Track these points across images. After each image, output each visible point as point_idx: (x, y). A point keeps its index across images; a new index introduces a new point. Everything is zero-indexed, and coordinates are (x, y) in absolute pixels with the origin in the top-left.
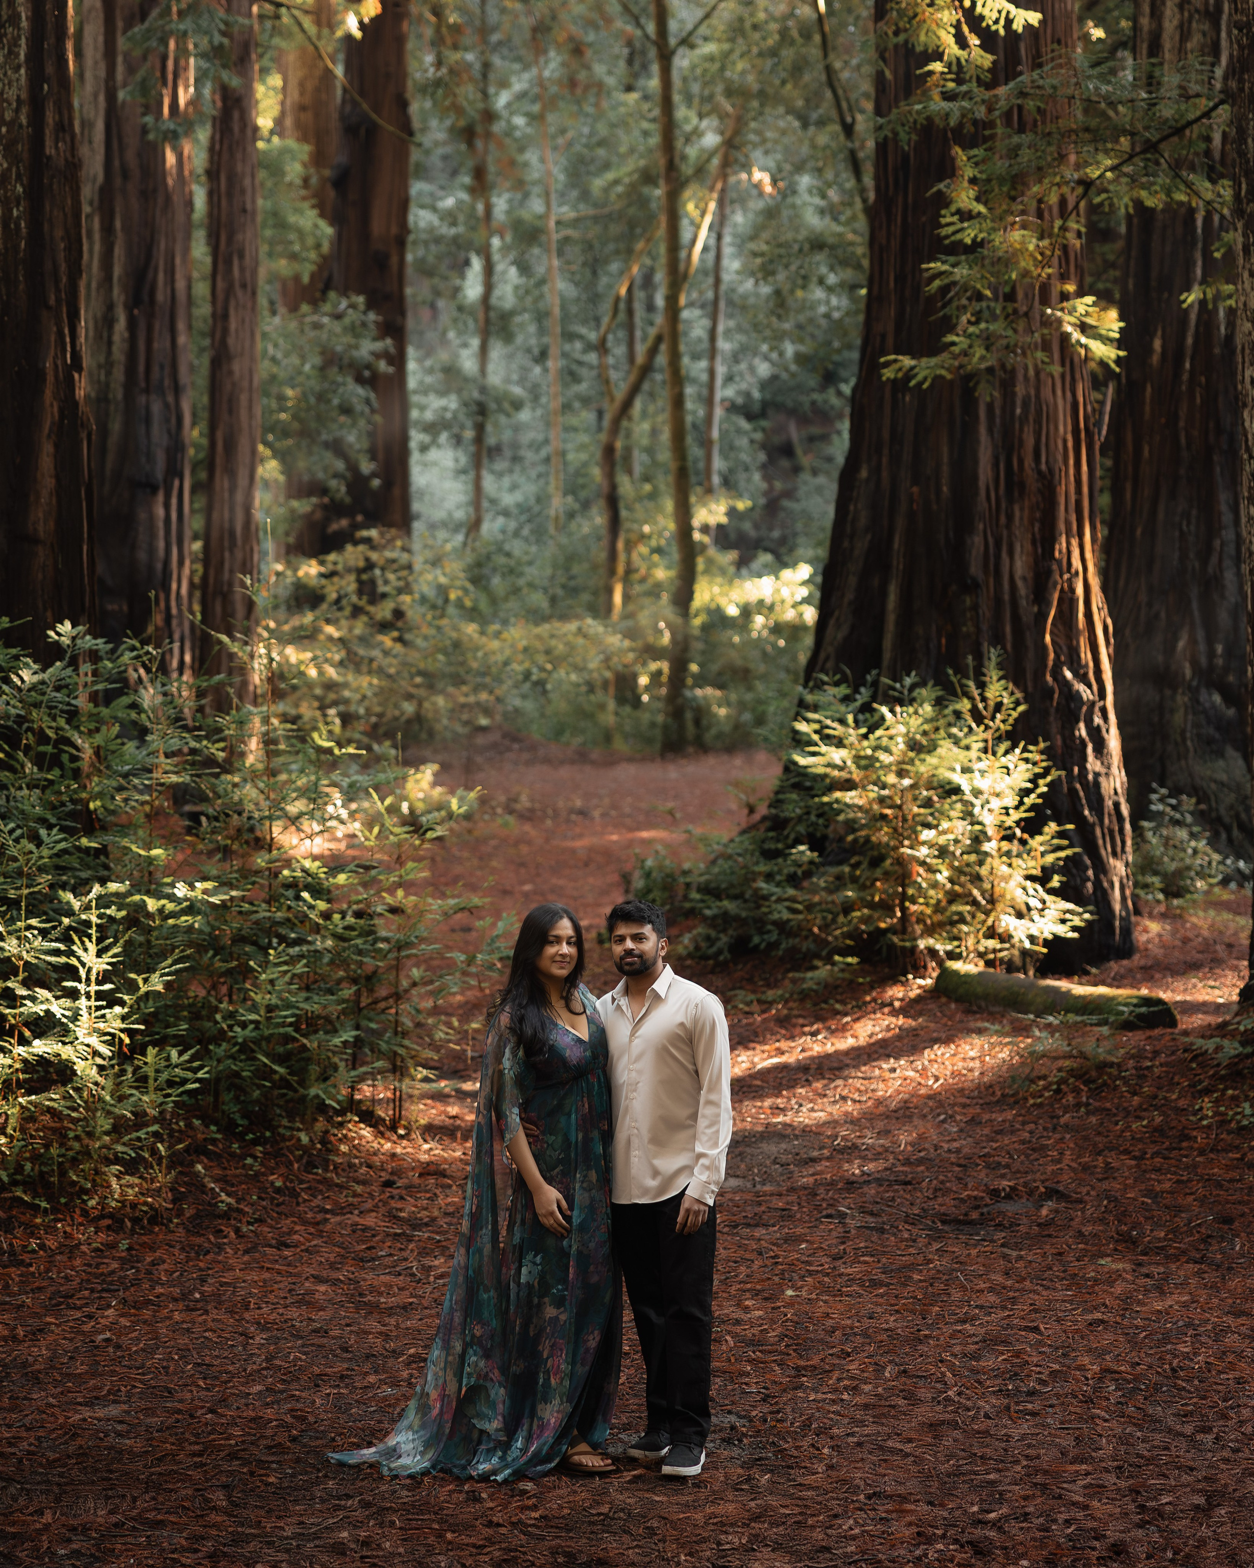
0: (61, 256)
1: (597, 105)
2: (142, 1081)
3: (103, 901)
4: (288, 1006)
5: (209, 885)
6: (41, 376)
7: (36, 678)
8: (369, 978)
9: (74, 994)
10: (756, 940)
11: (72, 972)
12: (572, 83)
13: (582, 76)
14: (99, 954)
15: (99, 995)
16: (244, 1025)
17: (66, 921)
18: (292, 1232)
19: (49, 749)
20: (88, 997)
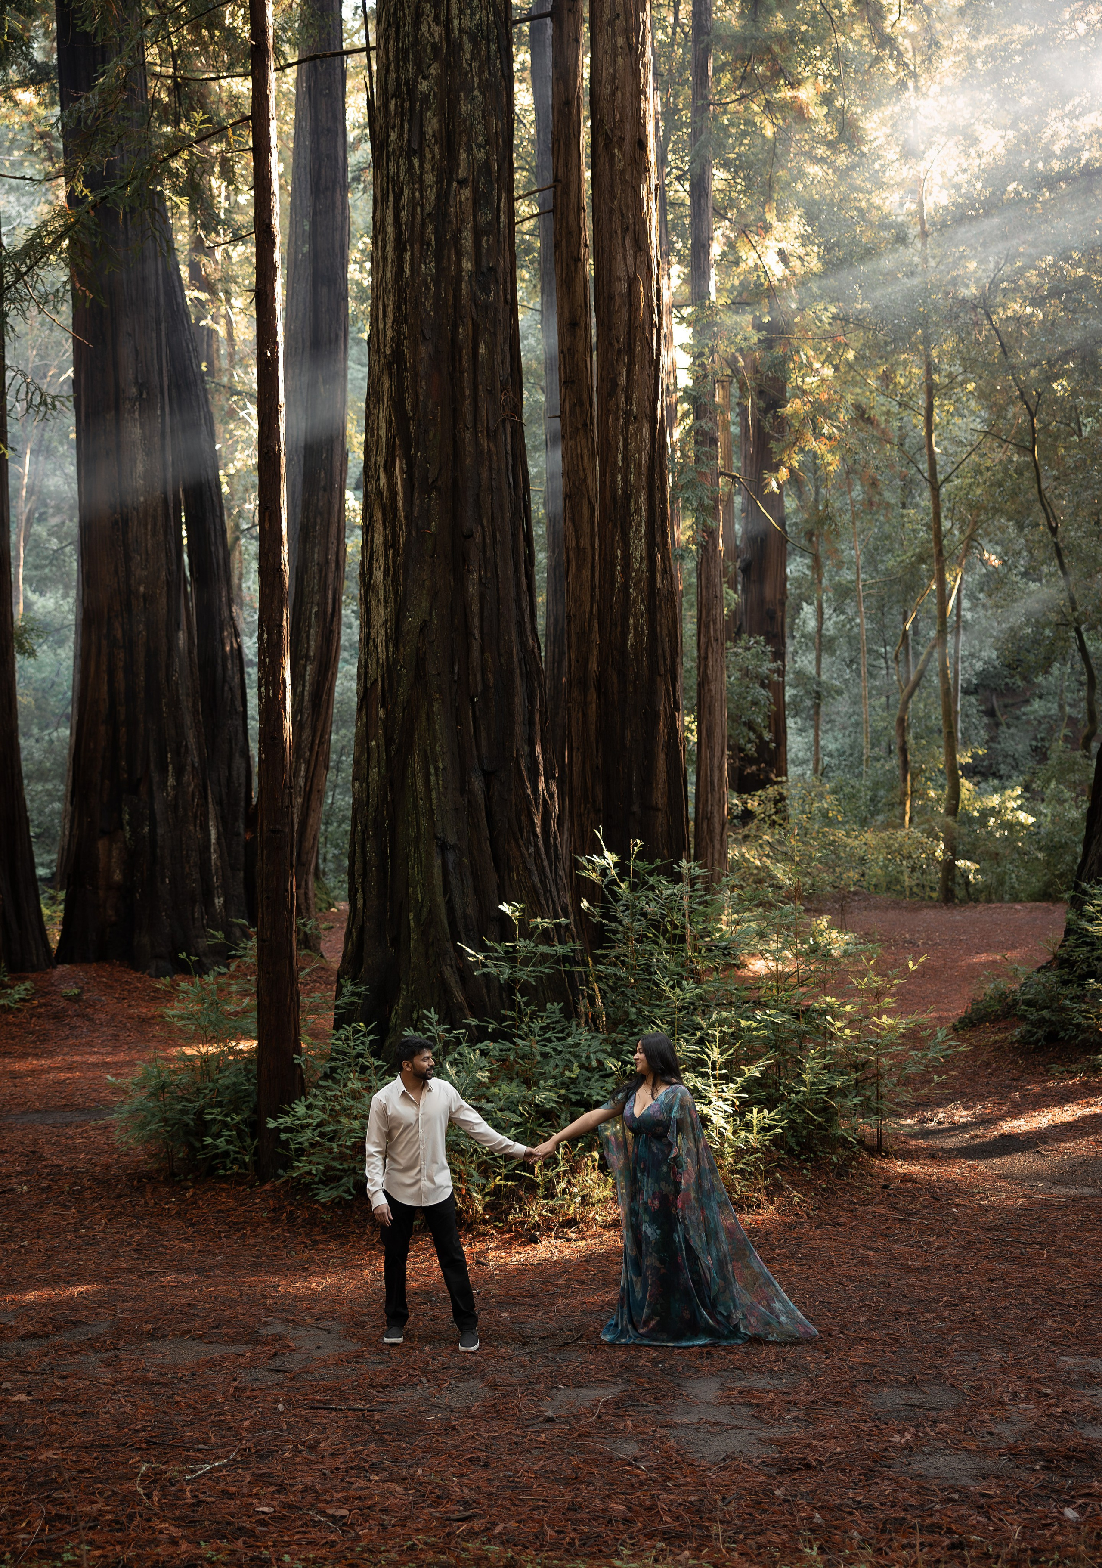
0: (667, 645)
1: (885, 516)
2: (748, 1126)
3: (722, 1022)
4: (822, 1082)
5: (773, 1012)
6: (657, 715)
7: (669, 892)
8: (863, 1065)
9: (704, 1075)
10: (1062, 1034)
11: (702, 1063)
12: (871, 504)
13: (876, 498)
14: (721, 1054)
15: (722, 1077)
16: (797, 1093)
17: (699, 1033)
18: (838, 1216)
19: (678, 932)
20: (714, 1077)
